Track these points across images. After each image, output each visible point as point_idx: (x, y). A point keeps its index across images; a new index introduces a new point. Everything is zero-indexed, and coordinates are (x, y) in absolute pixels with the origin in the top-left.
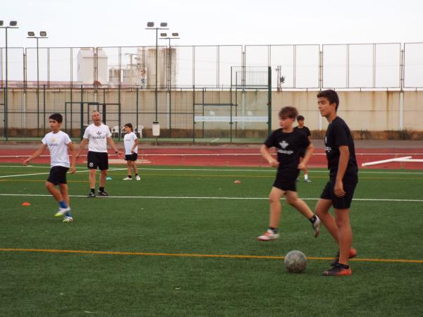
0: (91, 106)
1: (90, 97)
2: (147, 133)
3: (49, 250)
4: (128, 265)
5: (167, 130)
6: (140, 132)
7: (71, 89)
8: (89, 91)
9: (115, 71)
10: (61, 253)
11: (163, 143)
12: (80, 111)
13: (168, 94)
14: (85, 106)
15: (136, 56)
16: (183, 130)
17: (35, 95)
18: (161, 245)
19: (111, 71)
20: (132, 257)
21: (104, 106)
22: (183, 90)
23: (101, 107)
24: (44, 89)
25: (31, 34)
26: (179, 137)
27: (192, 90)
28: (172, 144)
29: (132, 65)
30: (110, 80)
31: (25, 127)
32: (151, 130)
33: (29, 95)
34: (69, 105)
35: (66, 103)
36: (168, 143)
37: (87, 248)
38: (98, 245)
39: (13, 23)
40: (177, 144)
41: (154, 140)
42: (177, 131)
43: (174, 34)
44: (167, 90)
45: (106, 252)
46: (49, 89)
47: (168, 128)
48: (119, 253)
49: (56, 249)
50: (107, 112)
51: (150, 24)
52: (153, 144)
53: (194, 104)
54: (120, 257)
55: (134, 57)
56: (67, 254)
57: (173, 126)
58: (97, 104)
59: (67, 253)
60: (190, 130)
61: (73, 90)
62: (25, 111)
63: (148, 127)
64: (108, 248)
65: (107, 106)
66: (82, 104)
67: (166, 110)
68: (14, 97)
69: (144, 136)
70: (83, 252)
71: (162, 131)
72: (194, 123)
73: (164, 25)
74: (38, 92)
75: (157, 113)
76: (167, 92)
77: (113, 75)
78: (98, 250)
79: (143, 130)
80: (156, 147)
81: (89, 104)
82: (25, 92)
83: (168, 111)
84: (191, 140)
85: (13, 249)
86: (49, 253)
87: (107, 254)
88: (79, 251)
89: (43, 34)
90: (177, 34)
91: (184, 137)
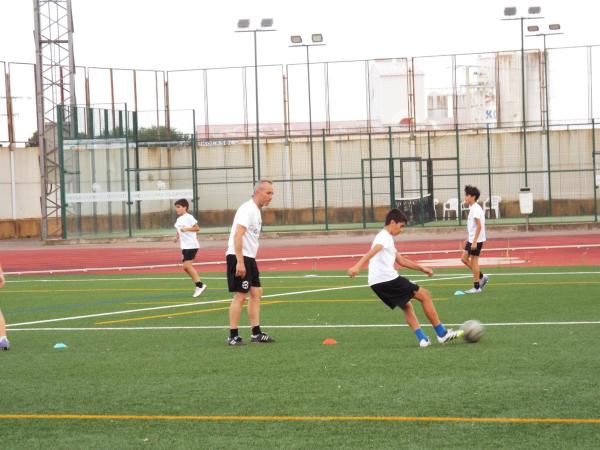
0: (406, 165)
1: (403, 149)
2: (508, 209)
3: (396, 418)
4: (541, 439)
5: (544, 202)
6: (495, 207)
7: (370, 134)
8: (401, 136)
9: (438, 97)
10: (418, 423)
11: (541, 227)
12: (388, 174)
13: (544, 137)
14: (397, 163)
15: (475, 70)
16: (574, 201)
17: (305, 148)
18: (587, 405)
19: (430, 98)
20: (541, 426)
21: (430, 162)
22: (571, 128)
23: (424, 164)
24: (321, 136)
25: (296, 39)
26: (566, 215)
27: (590, 127)
28: (556, 227)
29: (468, 86)
30: (430, 116)
31: (289, 206)
32: (517, 203)
33: (295, 148)
34: (367, 164)
35: (362, 161)
36: (548, 226)
37: (459, 412)
38: (477, 407)
39: (267, 23)
40: (564, 226)
41: (523, 220)
42: (563, 202)
43: (552, 27)
44: (541, 129)
45: (493, 420)
46: (329, 135)
47: (546, 198)
48: (518, 420)
49: (407, 416)
50: (434, 173)
51: (510, 11)
52: (522, 228)
53: (594, 154)
54: (523, 427)
55: (472, 71)
56: (427, 424)
57: (556, 195)
58: (417, 159)
59: (428, 422)
60: (587, 201)
61: (373, 137)
62: (288, 178)
63: (510, 197)
64: (495, 413)
65: (434, 162)
66: (391, 160)
67: (542, 166)
68: (267, 153)
69: (503, 214)
70: (455, 419)
71: (536, 204)
72: (596, 187)
73: (534, 10)
74: (310, 144)
75: (526, 172)
76: (541, 132)
77: (435, 106)
78: (479, 417)
79: (500, 205)
80: (528, 234)
81: (403, 160)
82: (288, 144)
83: (545, 168)
84: (591, 218)
85: (335, 418)
86: (397, 421)
87: (498, 423)
88: (447, 419)
89: (318, 38)
90: (558, 27)
91: (577, 215)
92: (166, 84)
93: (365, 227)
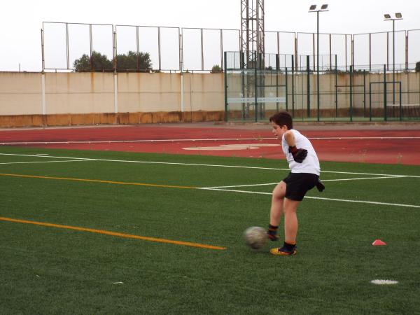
89: (399, 15)
92: (353, 42)
93: (370, 120)
